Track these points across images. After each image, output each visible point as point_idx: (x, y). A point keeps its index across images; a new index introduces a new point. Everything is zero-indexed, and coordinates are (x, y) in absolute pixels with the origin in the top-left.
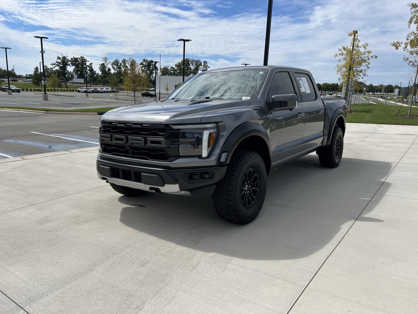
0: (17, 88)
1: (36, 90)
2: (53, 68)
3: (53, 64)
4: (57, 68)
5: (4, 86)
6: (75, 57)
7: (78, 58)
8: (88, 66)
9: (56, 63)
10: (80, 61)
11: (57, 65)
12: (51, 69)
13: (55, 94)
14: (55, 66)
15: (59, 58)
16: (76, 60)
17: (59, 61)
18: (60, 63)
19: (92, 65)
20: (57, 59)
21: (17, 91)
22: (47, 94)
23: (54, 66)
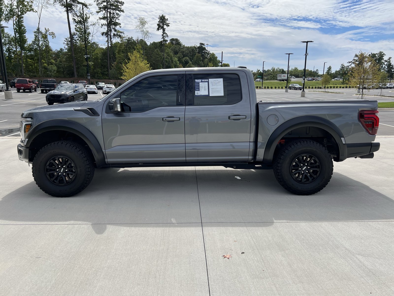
0: (300, 87)
1: (317, 87)
2: (349, 66)
3: (349, 62)
4: (353, 65)
5: (291, 85)
6: (373, 53)
7: (376, 54)
8: (386, 61)
9: (353, 60)
10: (378, 56)
11: (353, 63)
12: (348, 67)
13: (326, 91)
14: (352, 64)
15: (356, 56)
16: (373, 56)
17: (356, 58)
18: (357, 61)
19: (390, 60)
20: (355, 57)
21: (299, 89)
22: (304, 91)
23: (350, 64)
